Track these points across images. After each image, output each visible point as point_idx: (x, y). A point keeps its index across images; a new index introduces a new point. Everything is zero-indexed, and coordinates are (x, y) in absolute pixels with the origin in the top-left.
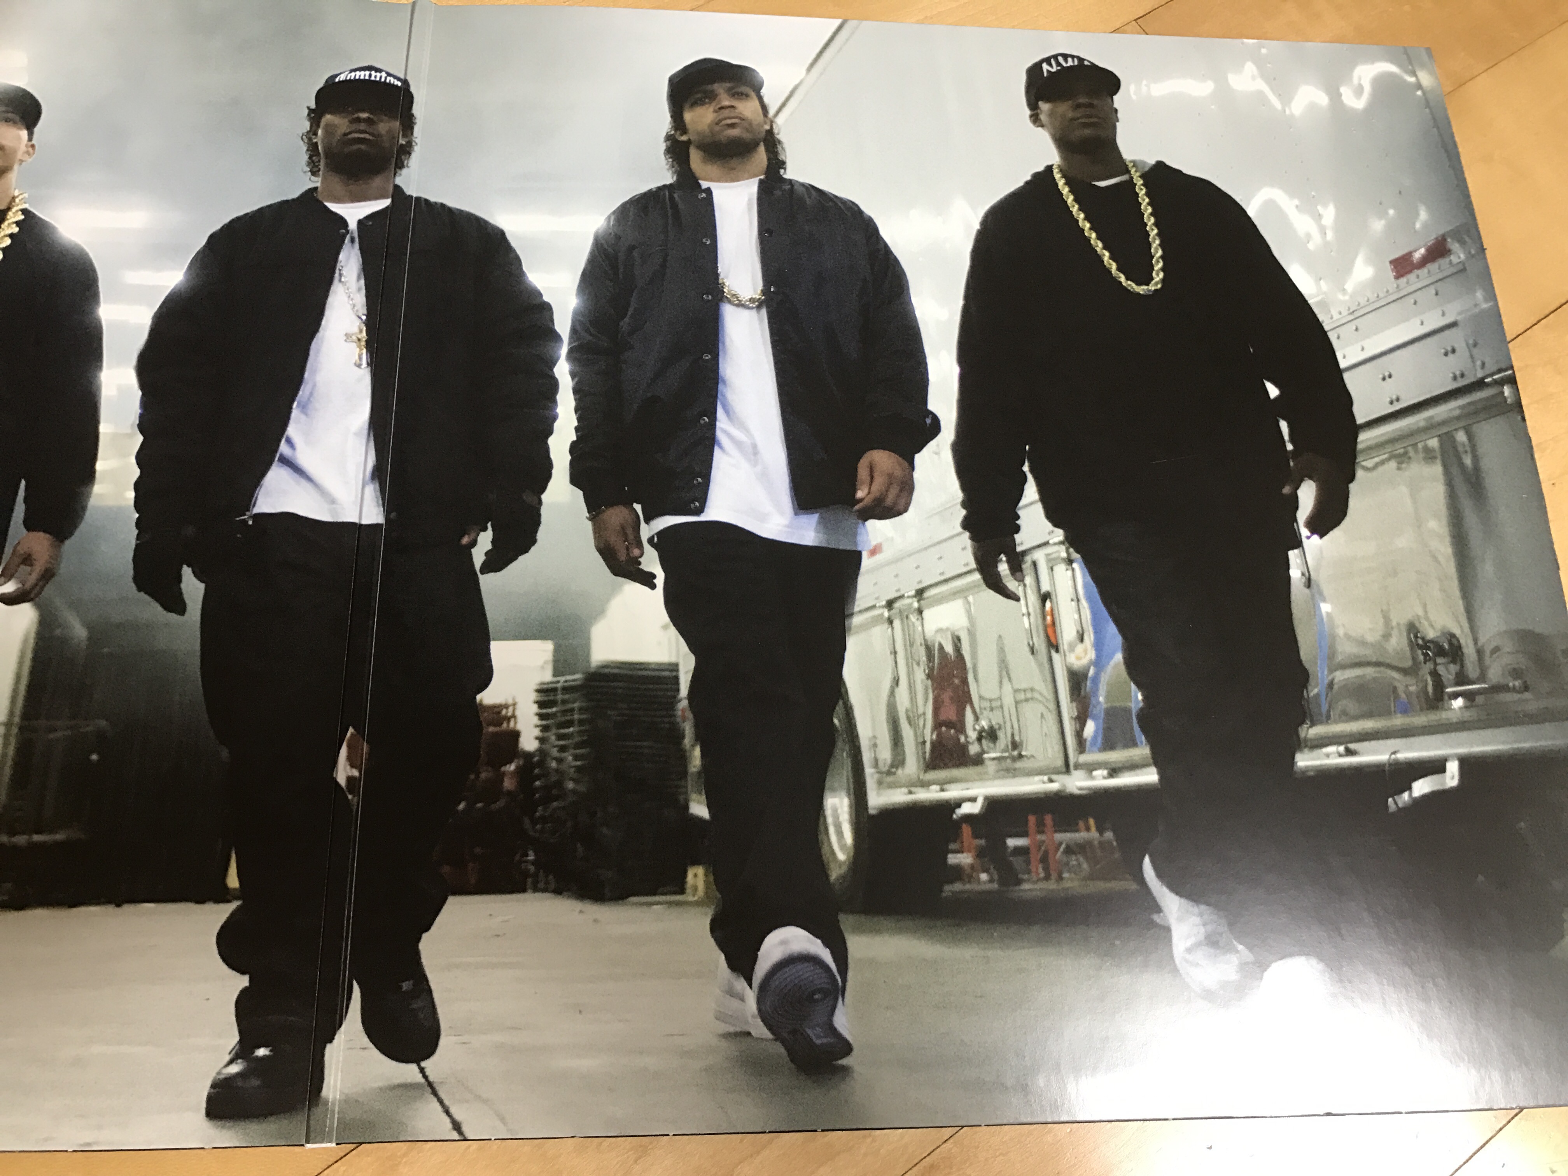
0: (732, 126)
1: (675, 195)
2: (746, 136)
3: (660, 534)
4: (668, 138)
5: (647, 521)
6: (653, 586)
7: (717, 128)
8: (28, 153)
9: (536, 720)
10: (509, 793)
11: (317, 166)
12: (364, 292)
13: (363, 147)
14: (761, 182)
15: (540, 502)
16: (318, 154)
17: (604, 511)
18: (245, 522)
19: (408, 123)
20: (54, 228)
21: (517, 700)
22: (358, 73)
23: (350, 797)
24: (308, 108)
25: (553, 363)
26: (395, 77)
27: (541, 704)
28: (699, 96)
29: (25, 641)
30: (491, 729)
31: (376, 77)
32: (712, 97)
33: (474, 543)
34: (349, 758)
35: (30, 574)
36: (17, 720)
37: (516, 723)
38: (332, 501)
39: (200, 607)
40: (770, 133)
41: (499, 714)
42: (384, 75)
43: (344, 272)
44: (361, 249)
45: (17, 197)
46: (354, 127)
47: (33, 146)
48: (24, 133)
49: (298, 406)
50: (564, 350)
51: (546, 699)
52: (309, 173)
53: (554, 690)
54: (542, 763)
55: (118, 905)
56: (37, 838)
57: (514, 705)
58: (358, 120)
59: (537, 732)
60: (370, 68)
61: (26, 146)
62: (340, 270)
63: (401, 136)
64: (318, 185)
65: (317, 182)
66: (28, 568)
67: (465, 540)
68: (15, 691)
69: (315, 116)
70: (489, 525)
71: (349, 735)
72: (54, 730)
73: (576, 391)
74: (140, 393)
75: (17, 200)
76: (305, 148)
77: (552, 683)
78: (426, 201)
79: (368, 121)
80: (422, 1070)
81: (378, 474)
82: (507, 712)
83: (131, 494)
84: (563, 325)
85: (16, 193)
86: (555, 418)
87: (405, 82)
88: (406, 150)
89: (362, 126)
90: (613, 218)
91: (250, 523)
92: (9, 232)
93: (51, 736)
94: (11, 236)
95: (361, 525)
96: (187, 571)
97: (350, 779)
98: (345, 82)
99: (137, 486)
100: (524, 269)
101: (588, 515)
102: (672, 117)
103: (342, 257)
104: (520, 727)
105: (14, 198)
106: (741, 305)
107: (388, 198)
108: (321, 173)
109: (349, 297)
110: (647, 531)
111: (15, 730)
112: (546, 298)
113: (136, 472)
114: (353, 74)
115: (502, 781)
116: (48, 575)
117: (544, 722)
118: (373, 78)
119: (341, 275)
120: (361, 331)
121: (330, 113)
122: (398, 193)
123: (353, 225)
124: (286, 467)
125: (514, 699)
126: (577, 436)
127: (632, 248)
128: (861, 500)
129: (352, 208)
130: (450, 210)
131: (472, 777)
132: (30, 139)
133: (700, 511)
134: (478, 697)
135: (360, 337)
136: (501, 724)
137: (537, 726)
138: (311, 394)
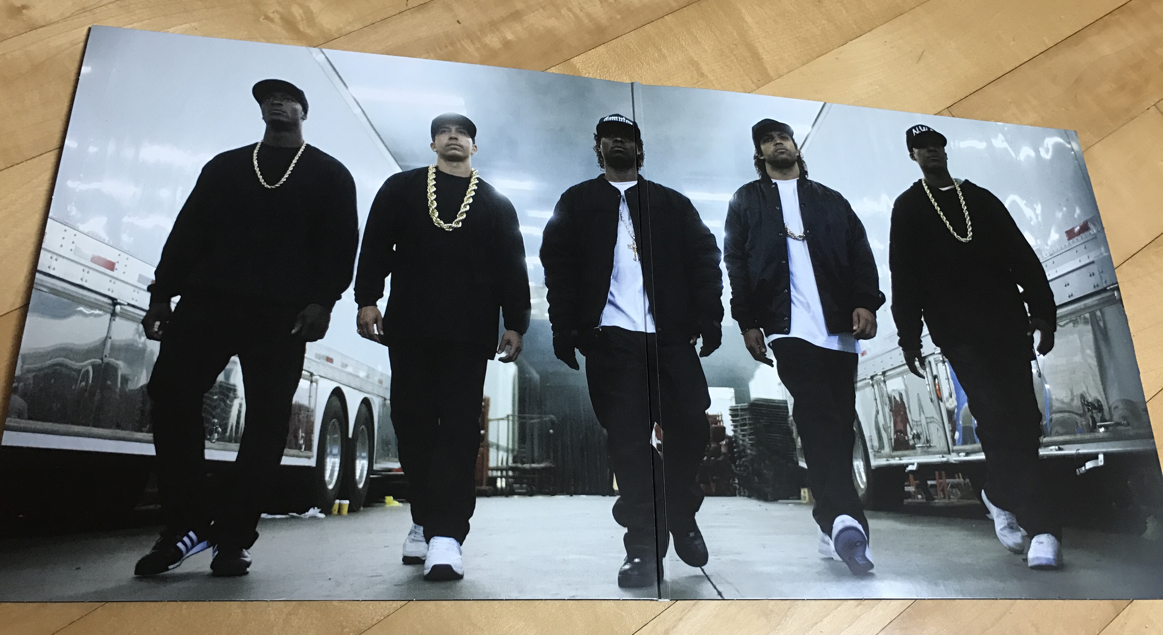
0: (783, 153)
1: (762, 186)
2: (789, 158)
3: (772, 342)
4: (755, 157)
5: (767, 336)
6: (772, 366)
7: (776, 154)
8: (474, 149)
9: (731, 423)
10: (724, 454)
11: (603, 163)
12: (632, 225)
13: (621, 155)
14: (797, 180)
15: (721, 326)
16: (603, 158)
17: (748, 331)
18: (598, 329)
19: (640, 144)
20: (493, 187)
21: (722, 413)
22: (613, 117)
23: (659, 452)
24: (594, 134)
25: (718, 262)
26: (629, 120)
27: (732, 416)
28: (766, 137)
29: (514, 380)
30: (713, 425)
31: (621, 119)
32: (772, 138)
33: (695, 343)
34: (656, 436)
35: (511, 349)
36: (516, 413)
37: (723, 423)
38: (634, 322)
39: (585, 367)
40: (799, 157)
41: (716, 419)
42: (624, 119)
43: (623, 215)
44: (628, 204)
45: (474, 171)
46: (616, 144)
47: (476, 147)
48: (470, 140)
49: (613, 278)
50: (722, 257)
51: (734, 413)
52: (600, 167)
53: (737, 410)
54: (736, 441)
55: (571, 495)
56: (534, 465)
57: (721, 415)
58: (616, 141)
59: (732, 428)
60: (618, 115)
61: (473, 146)
62: (621, 215)
63: (637, 150)
64: (605, 172)
65: (603, 171)
66: (510, 346)
67: (692, 342)
68: (514, 401)
69: (598, 138)
70: (701, 335)
71: (655, 425)
72: (532, 418)
73: (730, 276)
74: (544, 268)
75: (474, 173)
76: (596, 154)
77: (736, 406)
78: (653, 182)
79: (621, 141)
80: (703, 570)
81: (651, 310)
82: (719, 419)
83: (547, 315)
84: (721, 245)
85: (473, 170)
86: (722, 287)
87: (634, 123)
88: (641, 158)
89: (619, 144)
90: (736, 195)
91: (600, 330)
92: (473, 188)
93: (532, 421)
94: (474, 190)
95: (646, 333)
96: (577, 351)
97: (658, 445)
98: (608, 121)
99: (550, 311)
100: (701, 218)
101: (741, 332)
102: (756, 147)
103: (620, 208)
104: (725, 425)
105: (472, 172)
106: (795, 238)
107: (634, 180)
108: (605, 166)
109: (626, 227)
110: (767, 341)
111: (516, 418)
112: (712, 232)
113: (548, 305)
114: (611, 118)
115: (720, 448)
116: (519, 350)
117: (735, 424)
118: (619, 120)
119: (621, 217)
120: (634, 244)
121: (605, 137)
122: (640, 178)
123: (623, 193)
124: (612, 306)
125: (721, 412)
126: (733, 296)
127: (746, 210)
128: (855, 331)
129: (621, 184)
130: (664, 188)
131: (708, 446)
132: (474, 143)
133: (788, 332)
134: (706, 411)
135: (634, 246)
136: (717, 424)
137: (732, 425)
138: (618, 272)
